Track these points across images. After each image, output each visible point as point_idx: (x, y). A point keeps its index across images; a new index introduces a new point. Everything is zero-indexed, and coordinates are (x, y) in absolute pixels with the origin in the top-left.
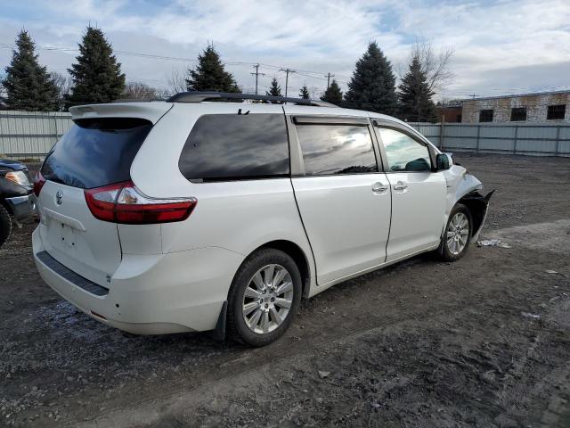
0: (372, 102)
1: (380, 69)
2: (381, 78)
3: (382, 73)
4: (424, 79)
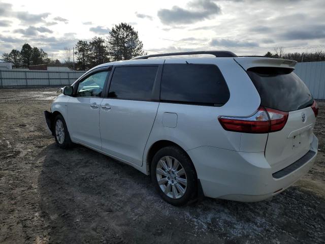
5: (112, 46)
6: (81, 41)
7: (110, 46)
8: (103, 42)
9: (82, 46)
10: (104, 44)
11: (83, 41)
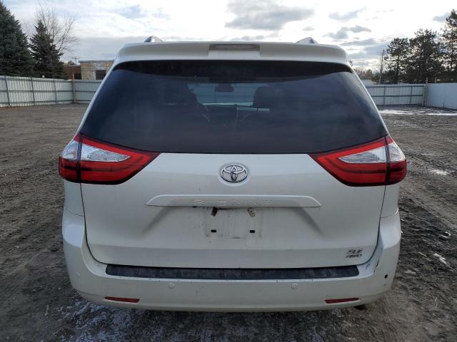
0: (8, 58)
1: (10, 27)
2: (13, 35)
3: (12, 31)
4: (52, 41)
5: (448, 41)
6: (398, 39)
7: (445, 42)
8: (434, 36)
9: (398, 47)
10: (436, 41)
11: (401, 38)
